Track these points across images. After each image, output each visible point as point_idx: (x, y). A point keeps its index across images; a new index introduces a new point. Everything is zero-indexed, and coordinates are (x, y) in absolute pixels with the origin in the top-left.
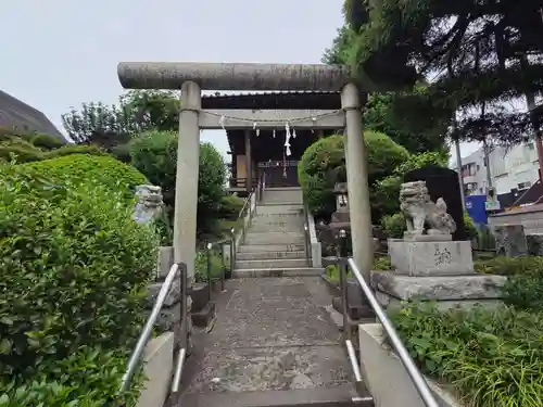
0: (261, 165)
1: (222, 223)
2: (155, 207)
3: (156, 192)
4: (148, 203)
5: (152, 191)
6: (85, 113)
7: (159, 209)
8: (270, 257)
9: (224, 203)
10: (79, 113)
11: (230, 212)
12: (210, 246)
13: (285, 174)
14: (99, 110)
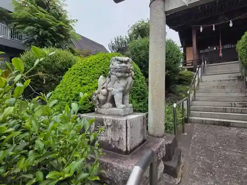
0: (201, 51)
1: (180, 87)
2: (125, 78)
3: (126, 62)
4: (120, 74)
5: (122, 62)
6: (116, 42)
7: (130, 79)
8: (216, 110)
9: (181, 75)
10: (114, 42)
11: (185, 81)
12: (175, 105)
13: (221, 54)
14: (121, 40)
